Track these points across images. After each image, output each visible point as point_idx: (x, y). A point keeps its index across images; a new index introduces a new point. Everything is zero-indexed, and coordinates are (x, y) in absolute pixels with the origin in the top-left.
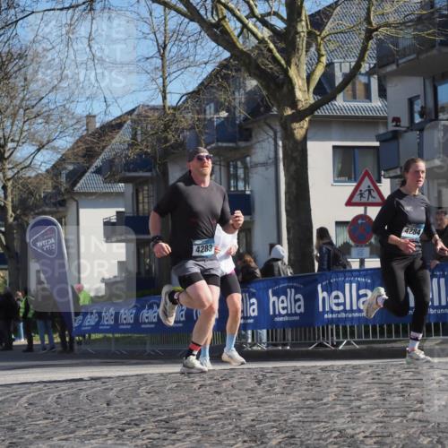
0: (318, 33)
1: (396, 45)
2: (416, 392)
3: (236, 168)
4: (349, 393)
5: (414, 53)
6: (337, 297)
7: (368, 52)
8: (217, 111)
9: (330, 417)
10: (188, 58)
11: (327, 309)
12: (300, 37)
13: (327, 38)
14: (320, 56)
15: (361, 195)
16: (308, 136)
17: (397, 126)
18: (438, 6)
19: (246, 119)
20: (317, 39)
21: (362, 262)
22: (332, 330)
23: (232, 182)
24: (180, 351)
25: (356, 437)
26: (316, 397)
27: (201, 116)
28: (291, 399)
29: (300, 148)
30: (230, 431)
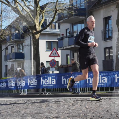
0: (43, 11)
1: (63, 15)
2: (67, 106)
3: (20, 46)
4: (49, 106)
5: (67, 17)
6: (46, 81)
7: (56, 16)
8: (15, 31)
9: (44, 112)
10: (8, 16)
11: (44, 84)
12: (38, 12)
13: (45, 13)
14: (43, 17)
15: (53, 54)
16: (39, 38)
17: (63, 36)
18: (74, 5)
19: (23, 33)
20: (42, 13)
21: (53, 72)
22: (45, 90)
23: (19, 50)
24: (4, 95)
25: (51, 118)
26: (40, 107)
27: (11, 32)
28: (33, 107)
29: (37, 41)
30: (17, 116)
